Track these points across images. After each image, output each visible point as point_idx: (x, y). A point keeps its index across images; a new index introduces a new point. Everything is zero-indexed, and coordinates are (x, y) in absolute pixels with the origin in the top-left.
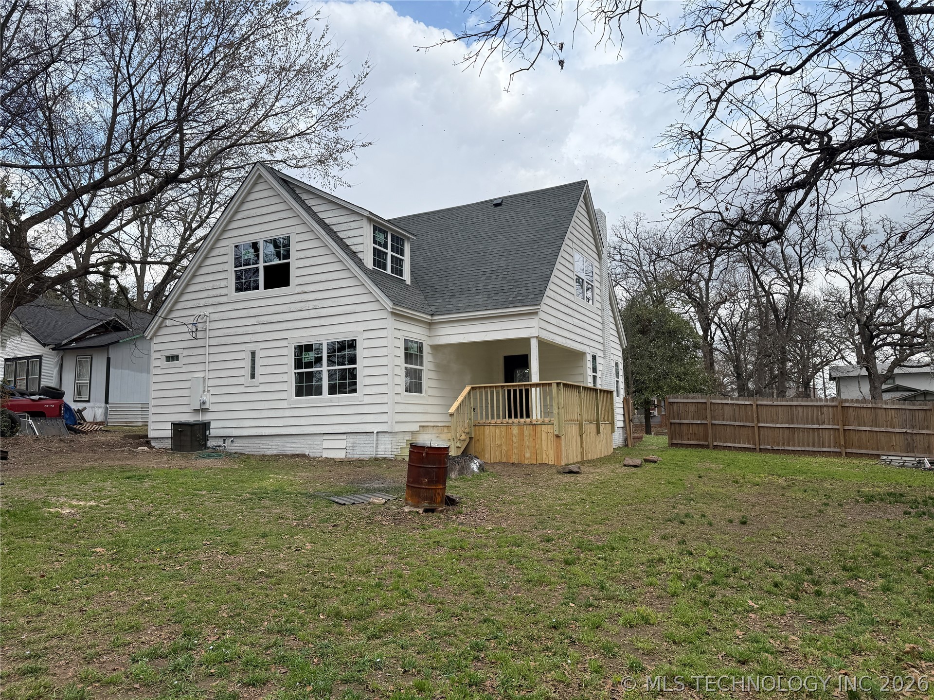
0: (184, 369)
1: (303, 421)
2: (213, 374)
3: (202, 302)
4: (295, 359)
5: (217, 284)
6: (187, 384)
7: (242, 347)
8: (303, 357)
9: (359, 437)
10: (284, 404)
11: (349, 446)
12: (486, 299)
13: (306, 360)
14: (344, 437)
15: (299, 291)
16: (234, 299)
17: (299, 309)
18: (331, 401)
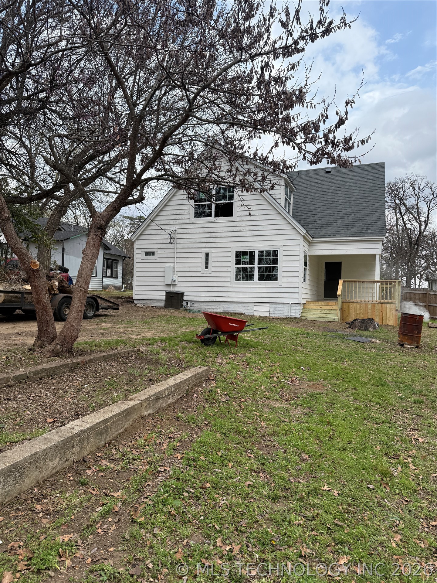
0: (158, 261)
1: (241, 295)
2: (178, 265)
3: (171, 222)
4: (236, 259)
5: (182, 212)
6: (162, 270)
7: (200, 250)
8: (241, 258)
9: (278, 305)
10: (229, 285)
11: (272, 310)
12: (346, 230)
13: (243, 260)
14: (268, 305)
15: (240, 220)
16: (194, 222)
17: (239, 230)
18: (260, 285)
